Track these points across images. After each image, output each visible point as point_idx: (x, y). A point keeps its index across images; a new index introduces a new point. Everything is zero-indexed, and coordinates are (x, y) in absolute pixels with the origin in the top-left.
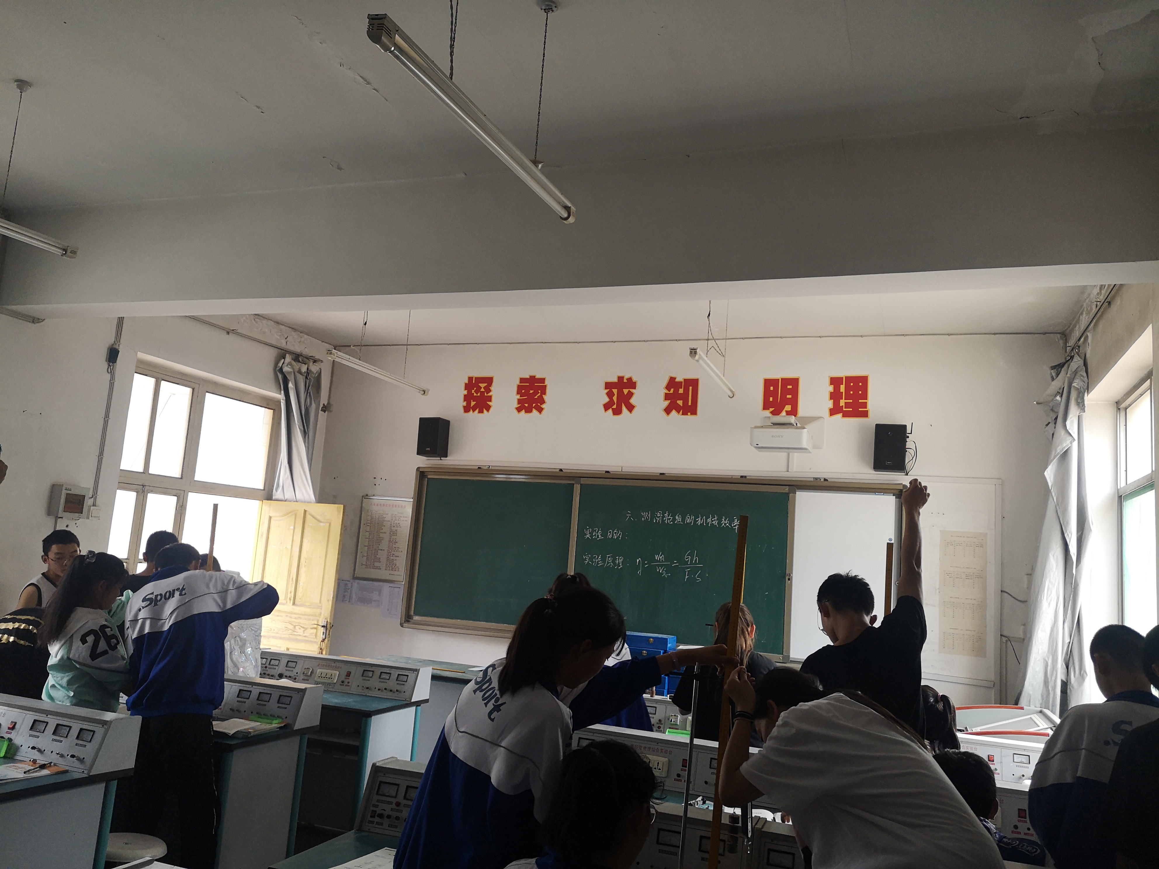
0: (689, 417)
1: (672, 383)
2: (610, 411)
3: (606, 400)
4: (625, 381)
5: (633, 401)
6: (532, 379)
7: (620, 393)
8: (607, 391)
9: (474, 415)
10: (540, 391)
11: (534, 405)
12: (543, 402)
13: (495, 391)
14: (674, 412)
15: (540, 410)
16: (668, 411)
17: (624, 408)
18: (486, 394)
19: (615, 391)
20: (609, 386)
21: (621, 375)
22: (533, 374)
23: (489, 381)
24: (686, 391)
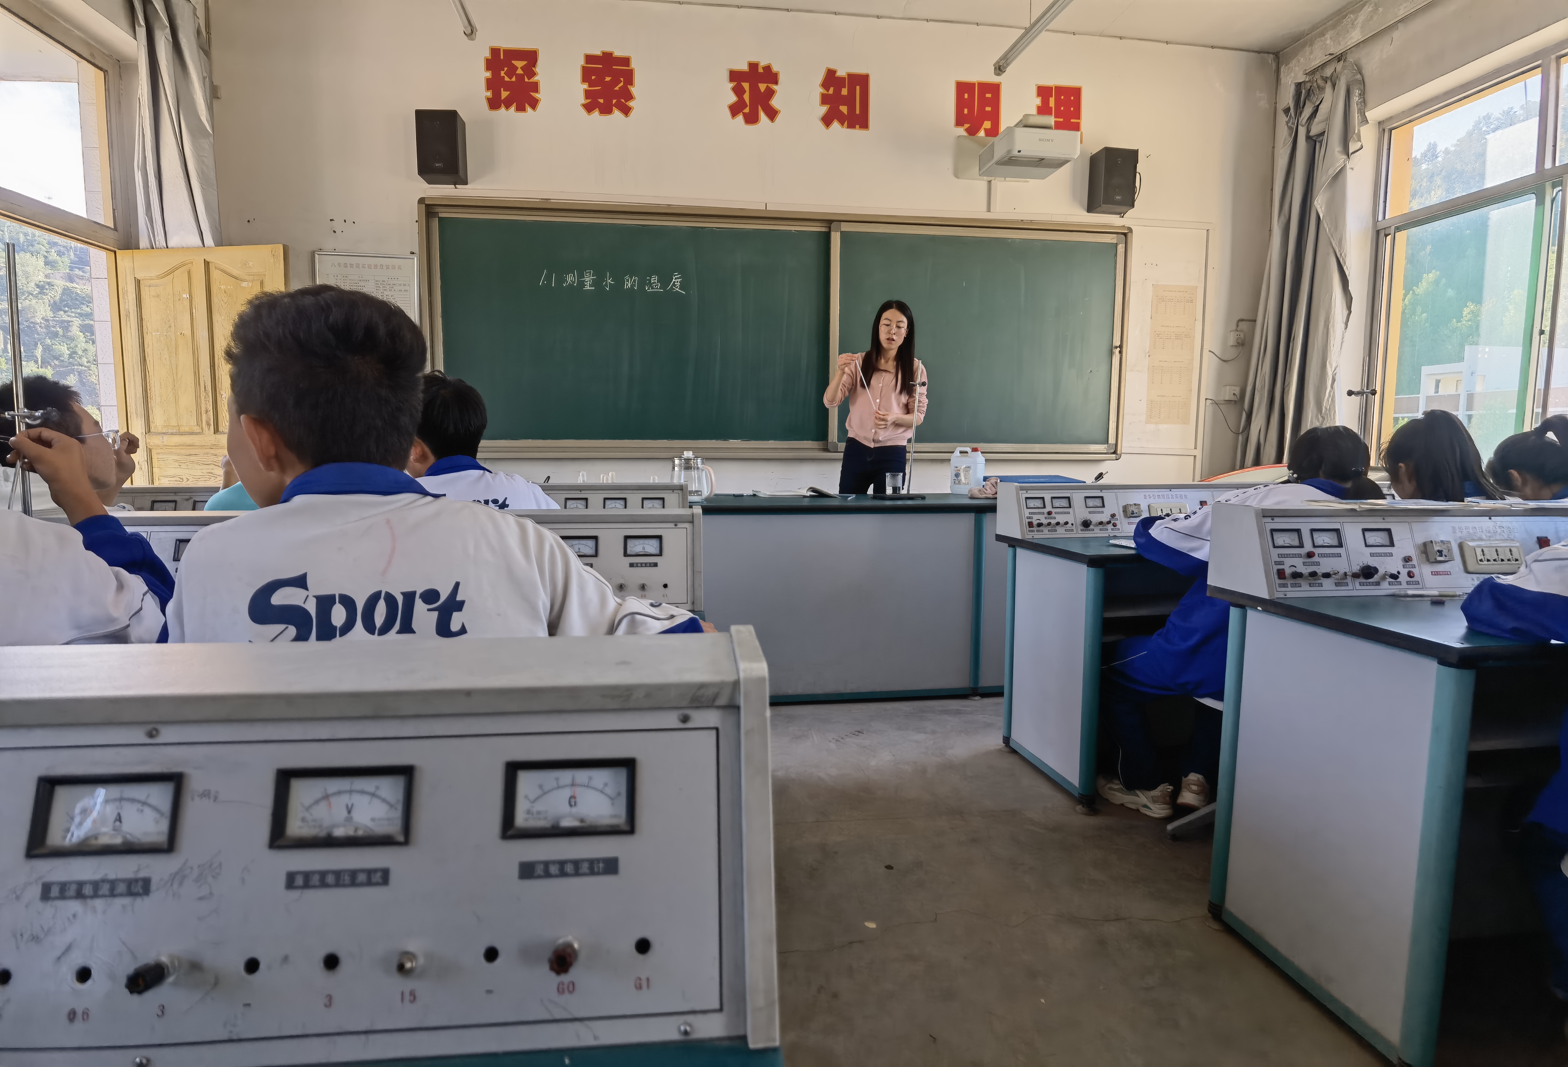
0: (857, 132)
1: (831, 79)
2: (740, 118)
3: (733, 98)
4: (761, 70)
5: (775, 102)
6: (607, 58)
7: (754, 89)
8: (732, 85)
9: (508, 115)
10: (622, 79)
11: (614, 101)
12: (630, 97)
13: (543, 73)
14: (836, 124)
15: (626, 111)
16: (827, 121)
17: (763, 116)
18: (526, 80)
19: (746, 86)
20: (735, 76)
21: (754, 60)
22: (608, 49)
23: (531, 57)
24: (852, 92)
